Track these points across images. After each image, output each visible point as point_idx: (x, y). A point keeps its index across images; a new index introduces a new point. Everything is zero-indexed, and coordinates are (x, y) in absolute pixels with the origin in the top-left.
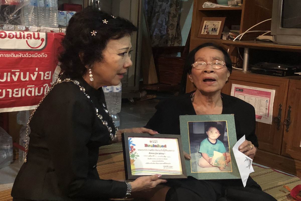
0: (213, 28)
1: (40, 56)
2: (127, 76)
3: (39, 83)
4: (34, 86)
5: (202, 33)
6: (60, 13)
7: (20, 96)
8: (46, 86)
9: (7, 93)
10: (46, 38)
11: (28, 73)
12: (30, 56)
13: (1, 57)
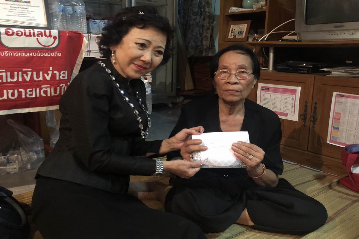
0: (239, 32)
3: (54, 83)
4: (49, 86)
5: (229, 37)
7: (34, 96)
8: (63, 86)
10: (59, 36)
12: (42, 54)
13: (9, 55)
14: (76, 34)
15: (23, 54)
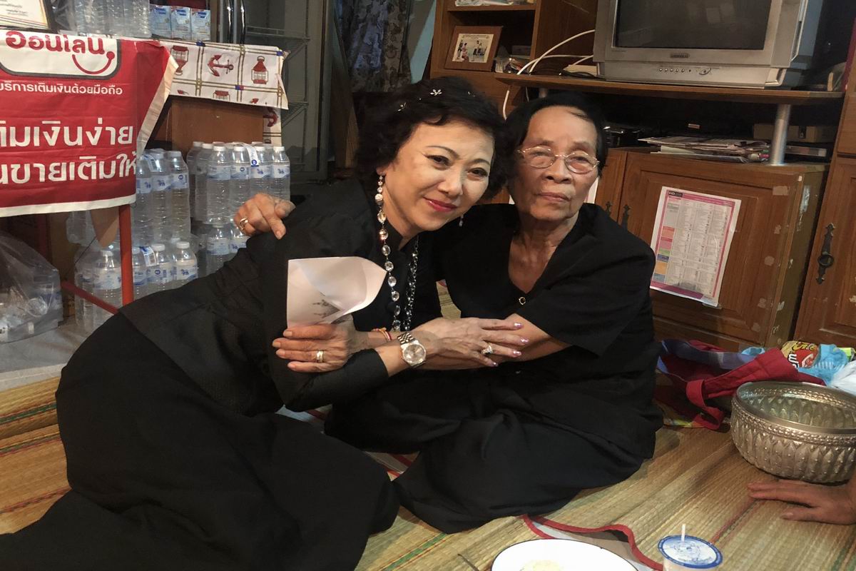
0: (476, 50)
1: (107, 92)
2: (303, 149)
3: (105, 151)
4: (95, 157)
5: (454, 60)
6: (157, 9)
7: (63, 178)
8: (122, 158)
9: (35, 173)
10: (119, 52)
11: (80, 129)
12: (82, 90)
13: (14, 89)
14: (153, 49)
15: (42, 87)
